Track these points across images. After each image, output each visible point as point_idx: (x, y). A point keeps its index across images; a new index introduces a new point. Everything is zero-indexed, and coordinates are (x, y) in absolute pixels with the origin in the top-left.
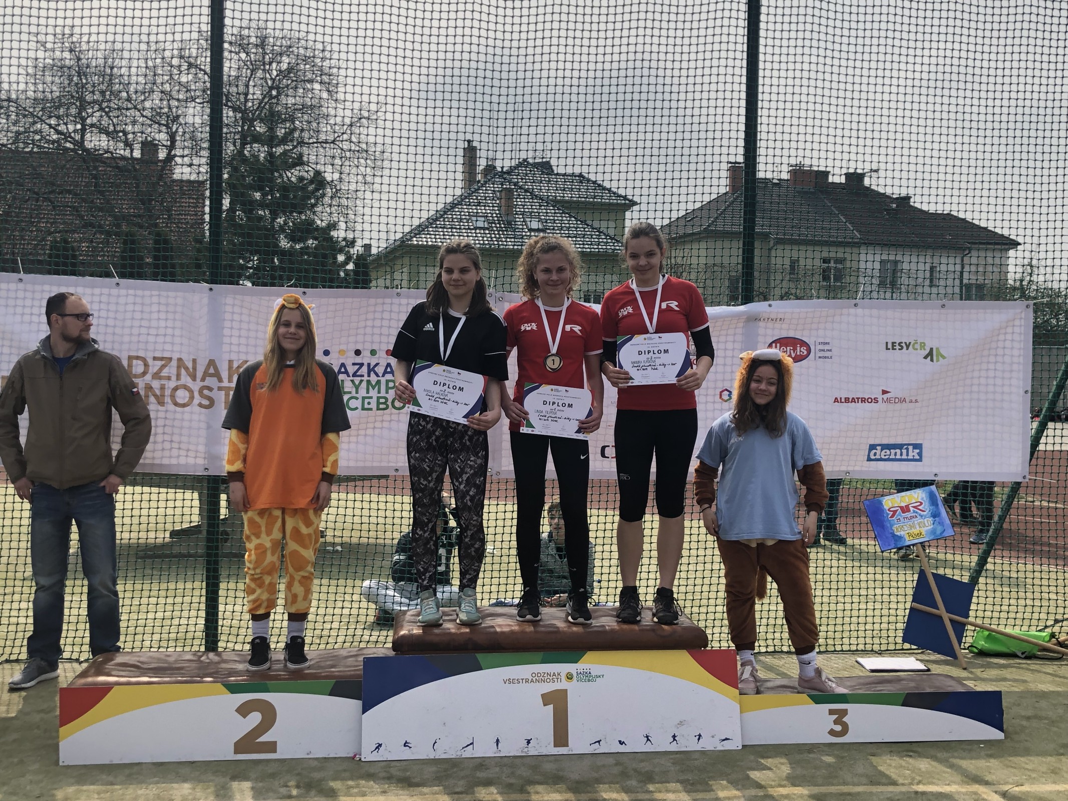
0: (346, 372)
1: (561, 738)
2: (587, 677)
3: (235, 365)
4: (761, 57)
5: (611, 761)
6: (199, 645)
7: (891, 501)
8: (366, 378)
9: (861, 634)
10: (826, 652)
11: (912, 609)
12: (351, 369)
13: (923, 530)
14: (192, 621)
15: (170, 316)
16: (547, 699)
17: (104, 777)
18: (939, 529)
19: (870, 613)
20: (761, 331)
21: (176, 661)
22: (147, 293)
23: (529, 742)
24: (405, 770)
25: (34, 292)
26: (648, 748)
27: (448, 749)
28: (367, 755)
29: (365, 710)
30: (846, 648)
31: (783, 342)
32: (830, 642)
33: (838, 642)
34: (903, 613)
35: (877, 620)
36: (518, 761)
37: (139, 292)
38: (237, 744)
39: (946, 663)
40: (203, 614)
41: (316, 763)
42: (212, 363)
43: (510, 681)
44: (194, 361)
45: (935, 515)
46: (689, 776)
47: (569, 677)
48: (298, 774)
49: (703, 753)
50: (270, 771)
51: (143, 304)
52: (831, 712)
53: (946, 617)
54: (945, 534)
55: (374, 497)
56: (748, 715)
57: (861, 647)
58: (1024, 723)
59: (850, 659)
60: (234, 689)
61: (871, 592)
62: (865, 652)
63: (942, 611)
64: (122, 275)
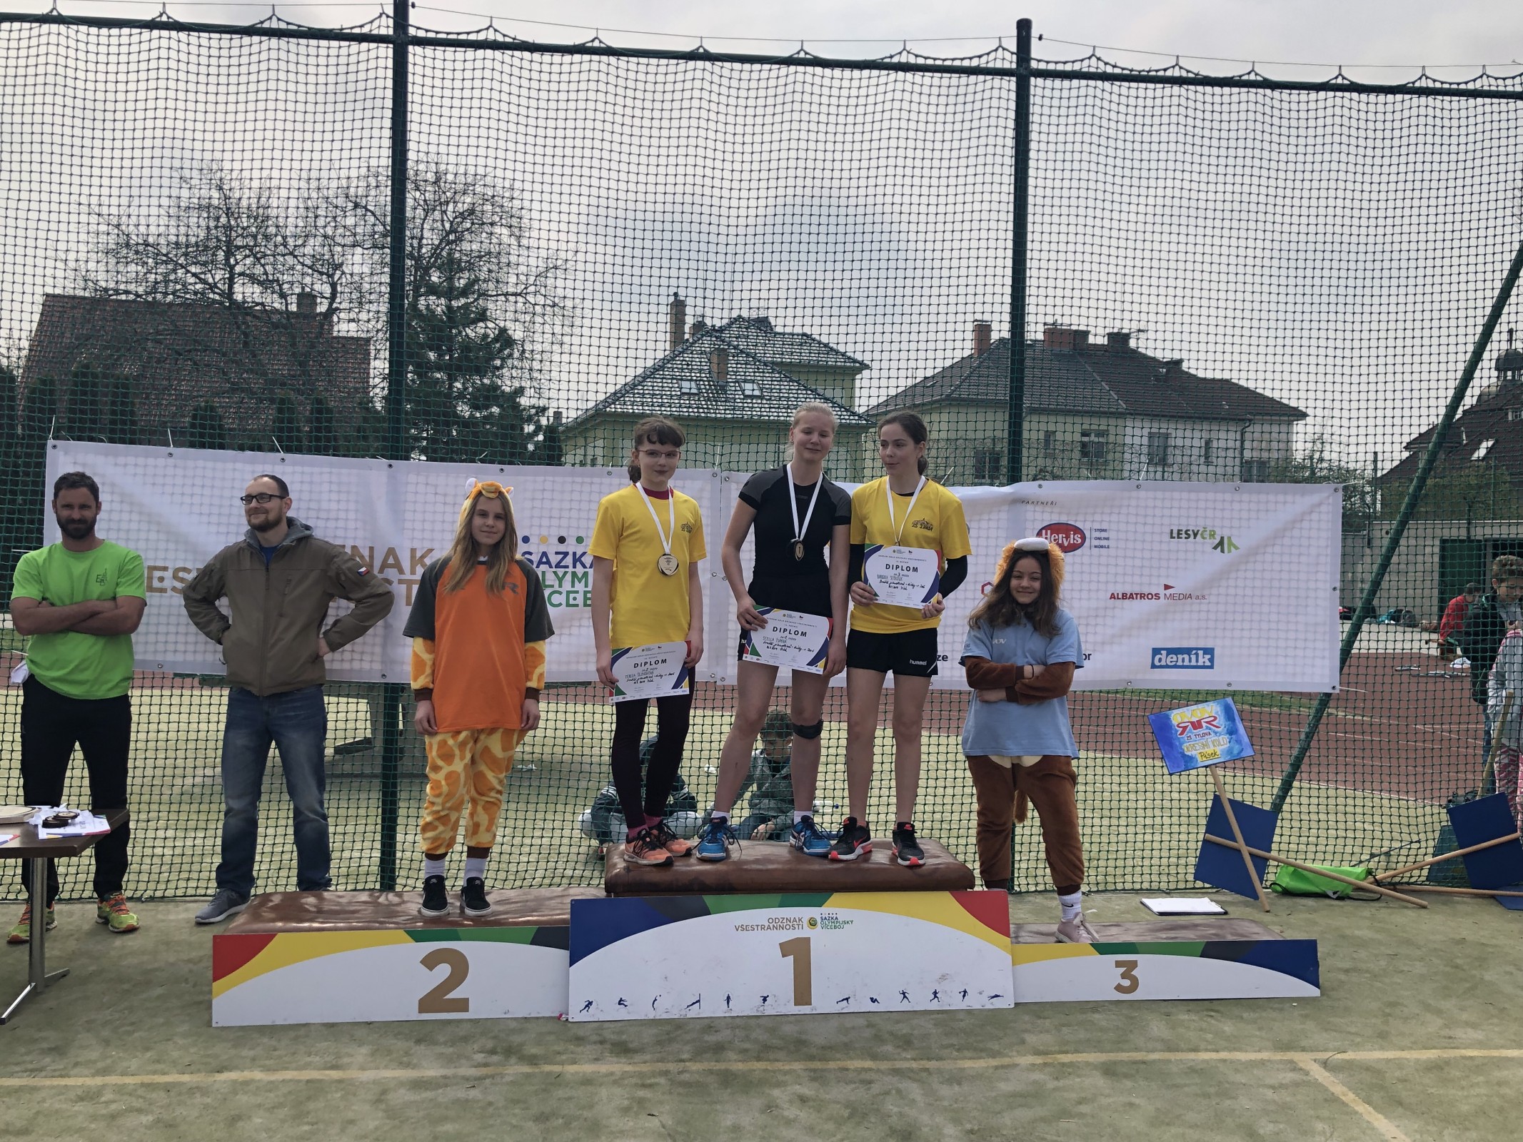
0: (548, 563)
1: (803, 993)
2: (833, 922)
3: (419, 554)
4: (1031, 200)
5: (861, 1021)
6: (374, 882)
7: (1178, 717)
8: (571, 569)
9: (1146, 870)
10: (1105, 891)
11: (1205, 841)
12: (554, 559)
13: (1218, 750)
14: (366, 853)
15: (343, 497)
16: (786, 949)
17: (265, 1040)
18: (1236, 749)
19: (1156, 845)
20: (1030, 515)
21: (350, 903)
22: (316, 470)
23: (765, 999)
24: (621, 1033)
25: (185, 468)
26: (905, 1006)
27: (671, 1008)
28: (575, 1015)
29: (572, 962)
30: (1128, 886)
31: (1055, 528)
32: (1110, 879)
33: (1119, 880)
34: (1195, 846)
35: (1165, 854)
36: (753, 1022)
37: (307, 469)
38: (421, 1001)
39: (1246, 905)
40: (378, 845)
41: (513, 1025)
42: (391, 552)
43: (744, 928)
44: (371, 549)
45: (1232, 732)
46: (954, 1041)
47: (813, 923)
48: (495, 1037)
49: (969, 1012)
50: (462, 1034)
51: (311, 483)
52: (1118, 964)
53: (1245, 850)
54: (1244, 754)
55: (580, 708)
56: (1022, 968)
57: (1146, 885)
58: (1342, 977)
59: (1134, 900)
60: (417, 936)
61: (1158, 820)
62: (1151, 892)
63: (1241, 844)
64: (288, 450)
